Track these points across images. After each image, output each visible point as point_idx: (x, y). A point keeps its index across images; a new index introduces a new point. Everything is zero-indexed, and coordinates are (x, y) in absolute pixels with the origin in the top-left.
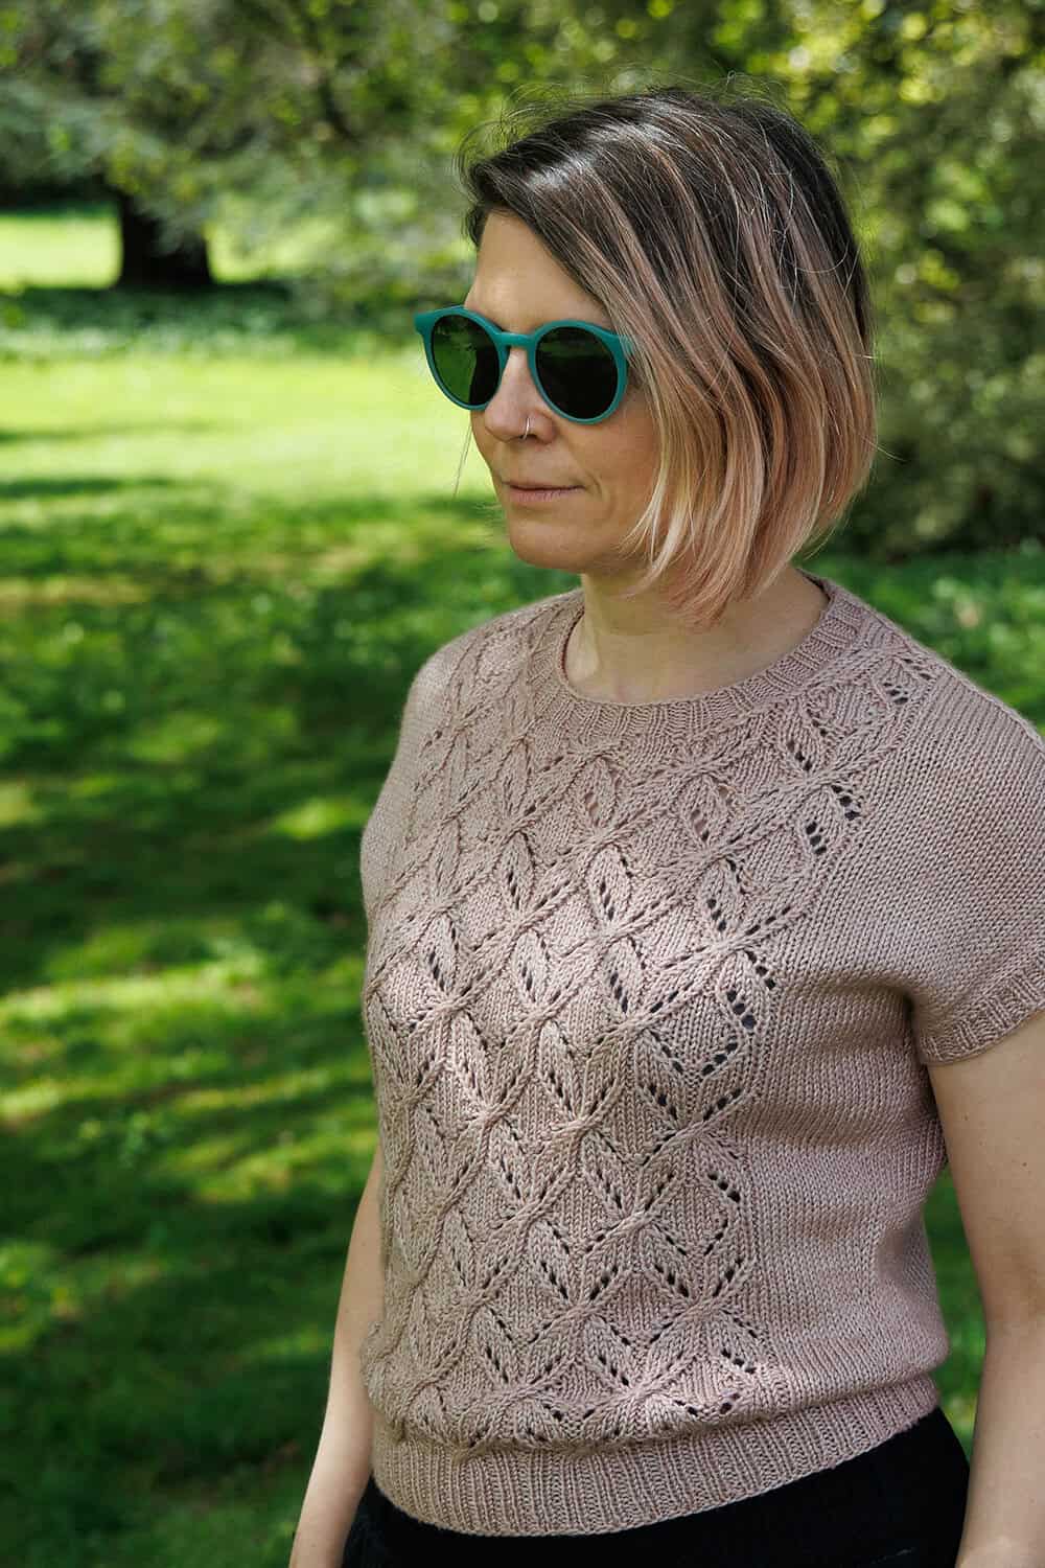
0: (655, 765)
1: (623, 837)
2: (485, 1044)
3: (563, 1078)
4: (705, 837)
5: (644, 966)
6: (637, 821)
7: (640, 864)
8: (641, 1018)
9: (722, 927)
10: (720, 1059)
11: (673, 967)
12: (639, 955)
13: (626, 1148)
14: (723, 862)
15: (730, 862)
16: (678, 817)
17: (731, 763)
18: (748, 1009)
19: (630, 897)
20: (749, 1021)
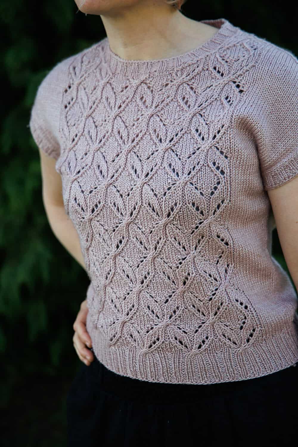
0: (165, 83)
1: (159, 111)
2: (121, 196)
3: (154, 205)
4: (189, 106)
5: (180, 159)
6: (163, 104)
7: (167, 120)
8: (185, 178)
9: (203, 139)
10: (216, 188)
11: (191, 158)
12: (177, 155)
13: (184, 228)
14: (198, 114)
15: (200, 114)
16: (178, 101)
17: (193, 77)
18: (221, 168)
19: (166, 133)
20: (222, 172)
